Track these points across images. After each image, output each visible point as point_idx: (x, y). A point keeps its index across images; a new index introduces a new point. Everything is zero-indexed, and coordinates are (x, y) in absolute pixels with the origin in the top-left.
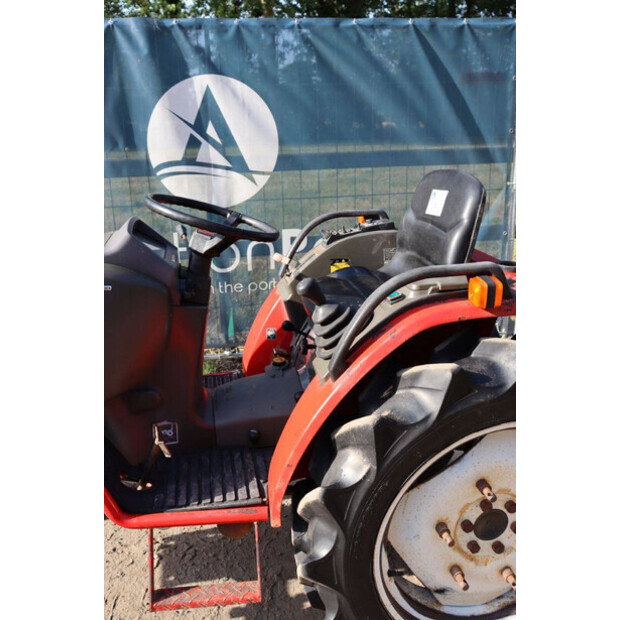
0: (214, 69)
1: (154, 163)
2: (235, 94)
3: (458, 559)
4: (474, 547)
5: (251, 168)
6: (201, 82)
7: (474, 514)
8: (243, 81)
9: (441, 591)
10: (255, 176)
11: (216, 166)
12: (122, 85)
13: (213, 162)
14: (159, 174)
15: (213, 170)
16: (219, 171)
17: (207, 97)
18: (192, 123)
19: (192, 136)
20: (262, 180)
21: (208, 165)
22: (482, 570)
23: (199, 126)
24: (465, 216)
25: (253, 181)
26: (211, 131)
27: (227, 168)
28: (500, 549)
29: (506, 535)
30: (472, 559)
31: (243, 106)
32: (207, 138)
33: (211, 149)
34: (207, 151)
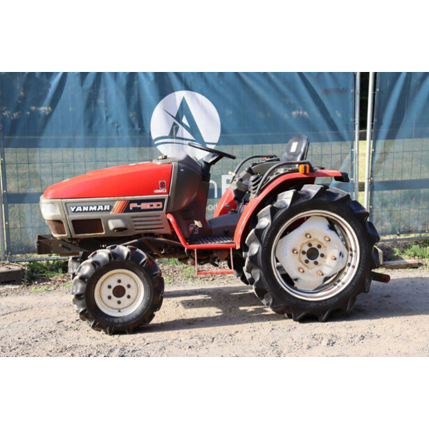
0: (187, 87)
1: (154, 136)
2: (197, 100)
3: (301, 265)
4: (307, 262)
5: (206, 140)
6: (180, 95)
7: (306, 248)
8: (203, 94)
9: (296, 280)
10: (207, 145)
11: (186, 139)
12: (139, 96)
13: (184, 137)
14: (156, 143)
15: (185, 142)
17: (183, 103)
18: (175, 116)
19: (174, 123)
21: (183, 139)
22: (311, 271)
23: (178, 118)
24: (302, 150)
26: (184, 120)
27: (193, 141)
28: (316, 263)
29: (319, 259)
30: (307, 267)
31: (202, 107)
32: (182, 124)
33: (185, 130)
34: (182, 131)
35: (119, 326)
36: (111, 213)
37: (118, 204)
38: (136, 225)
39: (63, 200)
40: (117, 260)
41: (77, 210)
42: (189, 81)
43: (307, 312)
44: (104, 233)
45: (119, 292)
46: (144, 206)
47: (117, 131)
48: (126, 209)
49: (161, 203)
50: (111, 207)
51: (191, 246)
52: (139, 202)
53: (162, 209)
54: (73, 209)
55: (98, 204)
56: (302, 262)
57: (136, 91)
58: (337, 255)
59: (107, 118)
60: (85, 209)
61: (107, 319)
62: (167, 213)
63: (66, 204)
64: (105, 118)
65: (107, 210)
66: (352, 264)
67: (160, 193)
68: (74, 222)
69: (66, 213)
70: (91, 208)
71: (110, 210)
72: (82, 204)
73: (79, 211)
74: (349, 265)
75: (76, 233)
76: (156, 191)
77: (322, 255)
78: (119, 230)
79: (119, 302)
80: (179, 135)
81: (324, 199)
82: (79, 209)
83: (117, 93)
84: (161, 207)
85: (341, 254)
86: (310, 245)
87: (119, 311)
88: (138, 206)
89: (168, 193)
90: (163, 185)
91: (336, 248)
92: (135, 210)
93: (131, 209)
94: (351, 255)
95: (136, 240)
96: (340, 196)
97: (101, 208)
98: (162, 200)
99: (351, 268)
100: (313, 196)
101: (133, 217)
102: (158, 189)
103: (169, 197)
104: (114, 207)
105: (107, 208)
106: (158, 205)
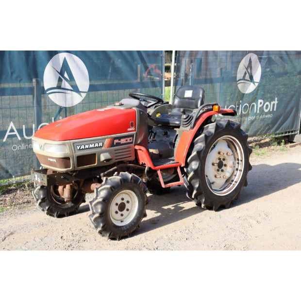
1: (46, 88)
3: (216, 173)
4: (218, 170)
5: (80, 90)
9: (213, 183)
10: (81, 93)
11: (68, 90)
13: (66, 88)
15: (66, 91)
16: (69, 92)
17: (65, 61)
18: (59, 72)
20: (84, 95)
25: (81, 95)
26: (66, 75)
27: (71, 90)
28: (222, 171)
29: (223, 168)
30: (218, 174)
32: (64, 78)
33: (66, 82)
36: (103, 148)
37: (107, 141)
38: (116, 156)
39: (71, 141)
41: (81, 148)
44: (96, 164)
45: (122, 207)
48: (112, 145)
49: (131, 138)
50: (103, 144)
51: (157, 168)
52: (119, 138)
53: (132, 143)
54: (78, 148)
55: (95, 142)
56: (216, 171)
60: (87, 146)
62: (135, 145)
63: (74, 143)
64: (10, 74)
65: (101, 147)
66: (239, 169)
67: (131, 130)
69: (73, 151)
70: (91, 146)
73: (82, 149)
74: (237, 170)
75: (78, 166)
76: (129, 130)
77: (225, 165)
79: (122, 215)
80: (62, 86)
82: (83, 147)
84: (131, 141)
86: (219, 159)
88: (119, 142)
89: (135, 130)
90: (132, 126)
91: (231, 160)
92: (118, 144)
93: (115, 144)
94: (238, 163)
95: (115, 168)
96: (236, 126)
97: (97, 145)
98: (132, 136)
99: (238, 171)
100: (224, 126)
101: (115, 150)
102: (130, 128)
103: (136, 133)
104: (105, 143)
105: (101, 144)
106: (130, 140)
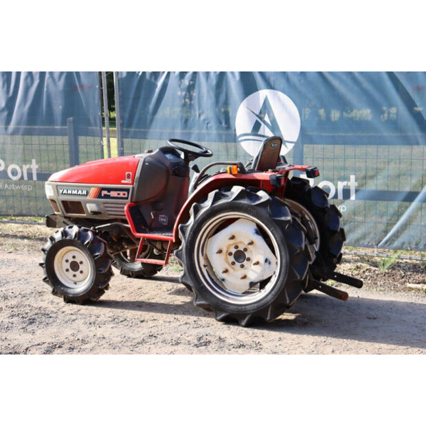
0: (270, 86)
1: (238, 133)
2: (279, 99)
3: (227, 266)
4: (233, 264)
6: (263, 93)
7: (233, 250)
8: (284, 93)
9: (224, 280)
12: (227, 94)
13: (266, 134)
14: (240, 139)
17: (266, 101)
19: (257, 121)
21: (263, 136)
22: (236, 274)
25: (286, 146)
26: (267, 119)
28: (242, 266)
29: (245, 263)
30: (233, 268)
31: (283, 105)
32: (264, 122)
33: (266, 128)
34: (264, 128)
35: (71, 296)
36: (88, 197)
37: (93, 191)
38: (108, 211)
40: (67, 238)
42: (272, 79)
43: (227, 314)
44: (86, 215)
45: (75, 266)
46: (113, 194)
47: (207, 127)
48: (99, 196)
49: (126, 193)
50: (87, 192)
51: (138, 234)
52: (109, 190)
53: (127, 198)
54: (61, 191)
55: (78, 188)
56: (229, 264)
57: (224, 91)
58: (262, 261)
59: (200, 115)
60: (70, 192)
61: (62, 288)
63: (57, 186)
64: (198, 115)
65: (85, 195)
67: (127, 183)
68: (64, 203)
69: (57, 195)
70: (74, 192)
71: (87, 195)
72: (67, 188)
73: (66, 194)
75: (67, 212)
76: (123, 181)
77: (249, 260)
78: (94, 213)
79: (75, 276)
80: (260, 132)
81: (245, 202)
82: (65, 192)
83: (208, 91)
84: (126, 196)
85: (266, 261)
86: (236, 247)
87: (75, 283)
88: (108, 194)
89: (132, 184)
90: (129, 177)
91: (261, 254)
92: (107, 197)
93: (103, 195)
95: (109, 224)
96: (262, 201)
97: (80, 192)
98: (127, 190)
100: (233, 197)
101: (104, 203)
102: (125, 179)
103: (133, 188)
104: (90, 192)
105: (85, 192)
106: (124, 194)
